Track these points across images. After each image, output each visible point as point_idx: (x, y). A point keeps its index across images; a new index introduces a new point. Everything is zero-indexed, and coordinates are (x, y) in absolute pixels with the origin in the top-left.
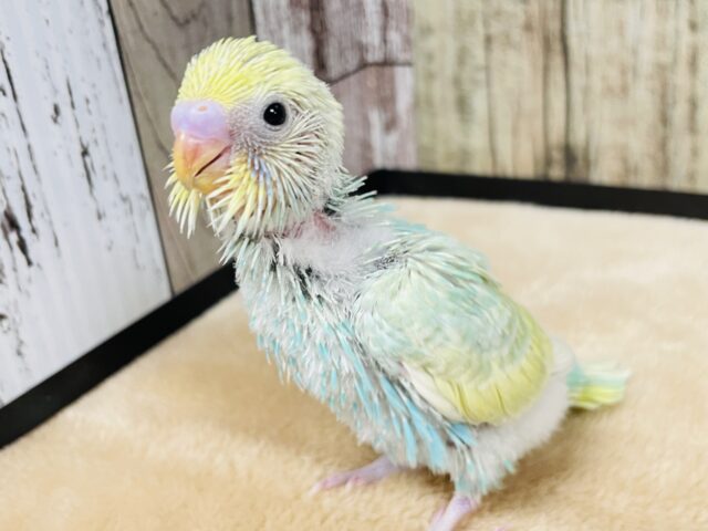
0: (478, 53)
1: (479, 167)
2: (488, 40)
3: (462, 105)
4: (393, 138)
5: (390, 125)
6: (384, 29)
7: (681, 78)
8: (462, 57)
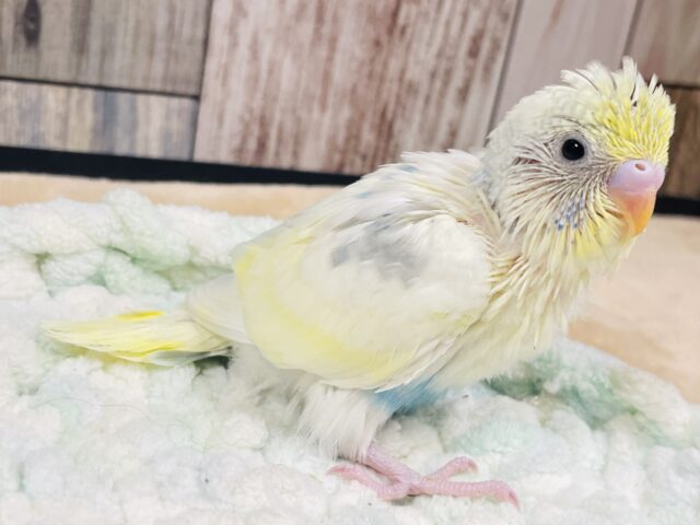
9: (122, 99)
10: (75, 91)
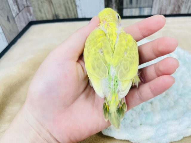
0: (40, 4)
1: (45, 19)
2: (41, 2)
3: (40, 11)
4: (31, 17)
5: (31, 15)
6: (26, 2)
7: (67, 5)
8: (38, 5)
9: (142, 9)
10: (136, 9)
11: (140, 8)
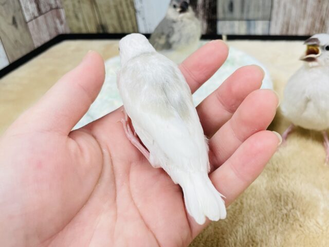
1: (84, 31)
2: (79, 2)
3: (77, 17)
4: (63, 26)
5: (62, 23)
7: (119, 8)
9: (252, 22)
10: (241, 22)
11: (248, 20)
